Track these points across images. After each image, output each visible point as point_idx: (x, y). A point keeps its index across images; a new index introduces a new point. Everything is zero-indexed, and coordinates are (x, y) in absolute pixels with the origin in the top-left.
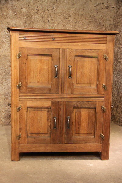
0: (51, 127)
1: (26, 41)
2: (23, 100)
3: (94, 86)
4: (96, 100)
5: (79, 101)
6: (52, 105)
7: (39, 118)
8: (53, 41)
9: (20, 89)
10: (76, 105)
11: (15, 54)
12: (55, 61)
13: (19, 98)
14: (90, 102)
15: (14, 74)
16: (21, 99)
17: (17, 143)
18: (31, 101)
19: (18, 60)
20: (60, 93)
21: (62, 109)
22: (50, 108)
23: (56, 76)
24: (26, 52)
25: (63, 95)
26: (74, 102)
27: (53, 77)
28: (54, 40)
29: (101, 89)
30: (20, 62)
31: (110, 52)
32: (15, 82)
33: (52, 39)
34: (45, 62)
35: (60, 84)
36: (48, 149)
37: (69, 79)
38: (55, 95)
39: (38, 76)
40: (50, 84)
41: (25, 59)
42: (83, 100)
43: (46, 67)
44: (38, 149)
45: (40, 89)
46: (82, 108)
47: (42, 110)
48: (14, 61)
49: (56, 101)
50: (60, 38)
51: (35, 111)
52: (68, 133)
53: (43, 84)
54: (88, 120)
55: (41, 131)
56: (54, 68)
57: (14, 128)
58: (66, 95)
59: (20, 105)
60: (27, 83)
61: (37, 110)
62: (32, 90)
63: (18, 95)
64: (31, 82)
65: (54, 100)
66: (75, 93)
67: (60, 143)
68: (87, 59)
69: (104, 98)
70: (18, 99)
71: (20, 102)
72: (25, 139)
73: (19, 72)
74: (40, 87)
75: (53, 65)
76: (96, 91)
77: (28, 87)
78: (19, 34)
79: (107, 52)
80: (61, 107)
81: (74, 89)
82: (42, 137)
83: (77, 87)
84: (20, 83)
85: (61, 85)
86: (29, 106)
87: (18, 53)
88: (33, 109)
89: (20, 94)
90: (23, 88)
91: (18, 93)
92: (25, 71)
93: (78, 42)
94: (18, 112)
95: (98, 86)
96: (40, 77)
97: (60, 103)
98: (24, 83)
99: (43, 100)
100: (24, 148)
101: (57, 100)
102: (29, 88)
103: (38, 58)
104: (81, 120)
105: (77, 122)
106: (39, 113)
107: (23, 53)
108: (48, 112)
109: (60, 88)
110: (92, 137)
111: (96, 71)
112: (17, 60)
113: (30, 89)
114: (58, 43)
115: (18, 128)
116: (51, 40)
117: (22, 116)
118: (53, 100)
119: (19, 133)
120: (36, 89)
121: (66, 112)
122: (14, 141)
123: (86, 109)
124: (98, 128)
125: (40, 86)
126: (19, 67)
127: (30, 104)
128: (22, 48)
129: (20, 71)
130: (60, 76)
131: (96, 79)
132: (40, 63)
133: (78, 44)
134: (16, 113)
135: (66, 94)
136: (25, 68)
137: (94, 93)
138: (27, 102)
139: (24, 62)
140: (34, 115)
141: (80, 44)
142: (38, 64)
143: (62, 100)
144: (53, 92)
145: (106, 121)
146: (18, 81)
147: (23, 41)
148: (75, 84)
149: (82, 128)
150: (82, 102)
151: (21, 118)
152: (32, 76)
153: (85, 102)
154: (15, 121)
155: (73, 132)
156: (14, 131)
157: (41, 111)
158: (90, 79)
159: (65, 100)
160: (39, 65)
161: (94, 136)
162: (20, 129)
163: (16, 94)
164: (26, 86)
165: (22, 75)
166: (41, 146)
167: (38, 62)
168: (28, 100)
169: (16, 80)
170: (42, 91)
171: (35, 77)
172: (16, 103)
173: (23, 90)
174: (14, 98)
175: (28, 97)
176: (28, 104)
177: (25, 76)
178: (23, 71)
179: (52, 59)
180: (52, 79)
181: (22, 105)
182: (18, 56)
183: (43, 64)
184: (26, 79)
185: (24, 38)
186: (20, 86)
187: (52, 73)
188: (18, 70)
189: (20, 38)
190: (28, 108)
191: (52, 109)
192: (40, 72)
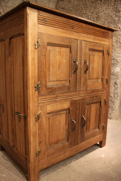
0: (69, 131)
1: (45, 25)
2: (43, 104)
3: (100, 81)
4: (101, 94)
5: (91, 97)
6: (70, 106)
7: (58, 124)
8: (72, 30)
9: (38, 91)
10: (89, 101)
11: (33, 42)
12: (73, 53)
14: (98, 97)
15: (32, 71)
16: (41, 105)
17: (37, 161)
18: (51, 105)
19: (36, 50)
20: (77, 91)
21: (78, 108)
23: (75, 72)
24: (46, 41)
26: (87, 99)
27: (72, 73)
29: (105, 83)
30: (39, 53)
32: (33, 82)
33: (71, 27)
34: (64, 55)
35: (77, 80)
36: (66, 155)
37: (84, 75)
38: (73, 93)
39: (58, 72)
40: (69, 81)
41: (44, 50)
42: (93, 96)
43: (65, 61)
44: (58, 158)
45: (60, 88)
46: (92, 103)
47: (60, 114)
48: (32, 51)
50: (78, 28)
51: (54, 116)
52: (82, 133)
53: (62, 82)
54: (96, 115)
55: (61, 138)
56: (73, 62)
57: (33, 143)
58: (81, 92)
59: (39, 112)
60: (46, 81)
61: (56, 115)
62: (52, 91)
63: (36, 99)
64: (50, 81)
65: (72, 99)
66: (88, 89)
67: (76, 145)
68: (96, 54)
69: (106, 92)
70: (36, 104)
71: (39, 108)
72: (45, 153)
73: (38, 67)
74: (60, 86)
75: (71, 57)
76: (102, 86)
77: (48, 87)
80: (78, 106)
81: (88, 84)
82: (60, 145)
83: (89, 82)
84: (39, 82)
85: (78, 82)
86: (49, 112)
87: (36, 40)
88: (52, 114)
89: (39, 98)
90: (42, 88)
91: (37, 97)
92: (44, 66)
93: (91, 34)
94: (37, 123)
95: (103, 80)
96: (59, 73)
97: (77, 102)
98: (44, 83)
99: (63, 101)
100: (44, 164)
101: (74, 99)
102: (49, 88)
103: (57, 49)
104: (91, 115)
105: (88, 119)
106: (58, 117)
107: (42, 41)
108: (66, 114)
109: (77, 85)
110: (97, 130)
111: (101, 65)
112: (35, 51)
113: (50, 90)
114: (76, 32)
115: (37, 142)
116: (70, 29)
117: (41, 126)
118: (71, 100)
119: (39, 148)
120: (55, 89)
121: (81, 111)
122: (33, 159)
123: (94, 104)
124: (101, 121)
125: (59, 84)
126: (38, 60)
127: (50, 108)
128: (41, 35)
131: (101, 73)
134: (35, 124)
135: (82, 91)
136: (44, 62)
137: (100, 88)
138: (47, 107)
139: (44, 53)
140: (54, 122)
141: (92, 37)
143: (79, 98)
144: (71, 90)
145: (106, 113)
146: (37, 80)
147: (42, 24)
148: (88, 79)
149: (91, 123)
150: (93, 98)
151: (41, 129)
152: (51, 72)
153: (95, 98)
154: (33, 135)
155: (85, 129)
156: (33, 147)
157: (60, 115)
158: (98, 73)
159: (81, 98)
160: (58, 57)
161: (99, 129)
162: (40, 142)
163: (35, 98)
164: (46, 86)
165: (41, 70)
166: (60, 155)
167: (57, 55)
168: (48, 104)
169: (34, 78)
170: (62, 90)
171: (54, 73)
172: (35, 110)
173: (42, 91)
174: (32, 104)
175: (47, 100)
176: (48, 109)
177: (44, 73)
178: (42, 66)
179: (70, 51)
180: (70, 75)
181: (42, 112)
182: (37, 45)
183: (62, 57)
184: (45, 77)
185: (43, 20)
186: (40, 86)
187: (71, 68)
188: (37, 64)
189: (39, 21)
190: (47, 114)
191: (70, 110)
192: (59, 67)
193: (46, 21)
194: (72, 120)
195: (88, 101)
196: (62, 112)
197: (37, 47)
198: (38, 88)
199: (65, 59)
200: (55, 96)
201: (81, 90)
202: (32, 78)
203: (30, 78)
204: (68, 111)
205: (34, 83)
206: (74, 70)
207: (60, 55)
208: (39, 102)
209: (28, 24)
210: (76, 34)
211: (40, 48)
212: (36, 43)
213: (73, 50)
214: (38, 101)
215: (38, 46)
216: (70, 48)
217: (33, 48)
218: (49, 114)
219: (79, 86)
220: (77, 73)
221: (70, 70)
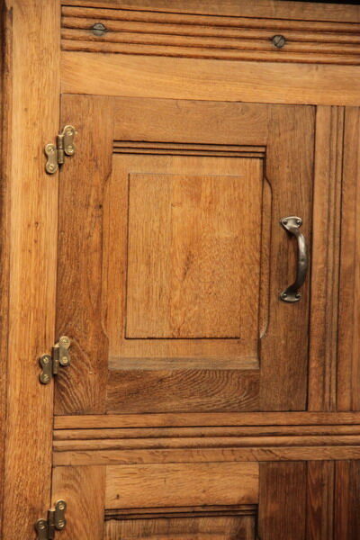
1: (104, 52)
2: (80, 459)
6: (262, 494)
8: (276, 56)
9: (58, 387)
11: (36, 142)
12: (285, 186)
13: (55, 449)
15: (25, 282)
16: (67, 458)
18: (132, 468)
19: (51, 182)
20: (315, 403)
22: (254, 510)
23: (293, 290)
24: (106, 128)
25: (334, 418)
27: (274, 299)
28: (279, 49)
30: (67, 192)
32: (31, 335)
33: (271, 39)
34: (224, 198)
35: (315, 342)
38: (282, 418)
39: (178, 293)
40: (253, 345)
41: (98, 178)
43: (224, 233)
45: (194, 380)
47: (194, 531)
48: (26, 187)
49: (289, 461)
50: (321, 37)
53: (208, 344)
56: (279, 237)
58: (348, 418)
59: (57, 499)
60: (102, 339)
63: (44, 425)
64: (130, 336)
65: (279, 452)
70: (43, 453)
71: (57, 477)
73: (59, 264)
74: (190, 366)
75: (269, 212)
77: (113, 367)
78: (59, 2)
84: (64, 339)
85: (322, 353)
86: (117, 504)
87: (51, 130)
88: (141, 523)
89: (63, 421)
91: (49, 414)
92: (96, 256)
96: (189, 297)
97: (313, 478)
98: (90, 344)
99: (210, 455)
101: (293, 454)
102: (119, 376)
103: (178, 166)
107: (86, 132)
109: (313, 372)
112: (42, 185)
113: (126, 386)
114: (306, 67)
116: (264, 50)
118: (270, 457)
120: (161, 380)
125: (187, 356)
126: (60, 231)
127: (123, 485)
128: (78, 102)
129: (64, 258)
130: (315, 293)
132: (187, 205)
136: (95, 238)
138: (103, 478)
139: (93, 193)
142: (176, 210)
143: (330, 452)
144: (270, 395)
146: (51, 328)
147: (87, 50)
152: (136, 292)
159: (347, 453)
160: (182, 213)
164: (102, 364)
165: (76, 283)
167: (176, 197)
168: (112, 462)
169: (36, 320)
170: (204, 394)
171: (155, 297)
172: (33, 484)
173: (81, 388)
174: (18, 452)
175: (108, 438)
176: (111, 491)
177: (93, 295)
178: (82, 258)
179: (265, 177)
180: (264, 311)
181: (74, 501)
182: (51, 153)
183: (208, 210)
184: (99, 314)
185: (91, 28)
186: (65, 360)
187: (266, 271)
188: (53, 250)
189: (68, 32)
190: (107, 518)
191: (262, 516)
192: (189, 261)
193: (106, 30)
196: (203, 523)
197: (52, 166)
198: (55, 373)
199: (230, 220)
200: (156, 420)
201: (346, 402)
202: (24, 319)
203: (15, 315)
204: (248, 522)
205: (32, 342)
206: (291, 283)
207: (196, 198)
208: (56, 443)
209: (7, 57)
210: (307, 78)
211: (68, 173)
212: (50, 146)
213: (283, 172)
214: (55, 438)
215: (60, 156)
216: (264, 159)
217: (33, 171)
218: (115, 518)
219: (330, 379)
220: (314, 302)
221: (265, 278)
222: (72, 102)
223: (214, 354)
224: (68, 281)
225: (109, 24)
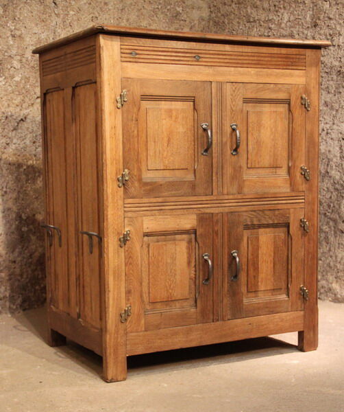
0: (197, 281)
1: (136, 62)
2: (134, 215)
3: (283, 172)
4: (289, 206)
5: (255, 211)
6: (198, 225)
7: (169, 261)
8: (197, 63)
9: (125, 188)
10: (248, 219)
11: (113, 96)
12: (202, 112)
13: (125, 211)
14: (277, 212)
15: (111, 150)
16: (130, 214)
17: (121, 332)
18: (152, 218)
19: (119, 111)
20: (215, 192)
21: (220, 234)
22: (195, 232)
23: (206, 151)
24: (138, 91)
25: (221, 197)
26: (244, 214)
27: (200, 154)
28: (198, 61)
29: (299, 178)
30: (125, 115)
31: (312, 90)
32: (114, 169)
33: (195, 57)
34: (180, 116)
35: (214, 170)
36: (191, 337)
37: (233, 157)
38: (204, 198)
39: (165, 153)
40: (192, 172)
41: (135, 110)
42: (262, 208)
43: (181, 130)
44: (170, 341)
45: (172, 185)
46: (260, 226)
47: (174, 240)
48: (110, 114)
49: (207, 213)
50: (212, 56)
51: (160, 243)
52: (234, 294)
53: (177, 172)
54: (274, 257)
55: (177, 294)
56: (201, 131)
57: (114, 291)
58: (226, 197)
59: (127, 229)
60: (140, 170)
61: (165, 241)
62: (152, 189)
63: (121, 203)
64: (149, 169)
65: (203, 210)
66: (246, 190)
67: (218, 320)
68: (267, 108)
69: (303, 201)
70: (121, 213)
71: (126, 221)
72: (139, 320)
73: (123, 141)
74: (171, 179)
75: (196, 121)
76: (288, 185)
77: (144, 181)
78: (119, 43)
79: (307, 91)
80: (218, 228)
81: (244, 181)
82: (176, 309)
83: (250, 176)
84: (126, 170)
85: (217, 174)
86: (147, 231)
87: (119, 92)
88: (156, 237)
89: (127, 201)
90: (133, 183)
91: (122, 198)
92: (136, 139)
93: (249, 65)
94: (122, 250)
95: (292, 171)
96: (169, 154)
97: (215, 219)
98: (135, 172)
99: (179, 212)
100: (138, 344)
101: (208, 211)
102: (146, 184)
103: (164, 105)
104: (260, 256)
105: (250, 263)
106: (170, 247)
107: (131, 92)
108: (190, 242)
109: (214, 181)
110: (284, 297)
111: (286, 135)
112: (116, 113)
113: (148, 187)
114: (207, 67)
115: (123, 290)
116: (192, 61)
117: (130, 257)
118: (199, 212)
119: (126, 304)
120: (161, 185)
121: (229, 241)
122: (114, 327)
123: (268, 230)
124: (294, 275)
125: (169, 176)
126: (123, 130)
127: (150, 224)
128: (128, 81)
129: (125, 140)
130: (214, 151)
131: (285, 154)
132: (167, 120)
133: (250, 69)
134: (118, 252)
135: (228, 194)
136: (136, 132)
137: (284, 190)
138: (142, 221)
139: (134, 116)
140: (159, 254)
141: (252, 71)
142: (164, 121)
143: (221, 210)
144: (199, 190)
145: (310, 256)
146: (121, 167)
147: (130, 62)
148: (245, 167)
149: (262, 276)
150: (261, 213)
151: (130, 264)
152: (151, 153)
153: (267, 213)
154: (114, 273)
155: (244, 289)
156: (114, 299)
157: (173, 242)
158: (274, 155)
159: (226, 210)
160: (166, 123)
161: (288, 295)
162: (128, 292)
163: (117, 200)
164: (140, 180)
165: (130, 149)
166: (176, 333)
167: (164, 116)
168: (145, 216)
169: (116, 163)
170: (177, 190)
171: (157, 154)
172: (118, 224)
173: (133, 189)
174: (112, 212)
175: (143, 207)
176: (145, 226)
177: (136, 154)
178: (132, 140)
179: (194, 108)
180: (196, 159)
181: (132, 230)
182: (119, 100)
183: (175, 121)
184: (138, 161)
185: (131, 53)
186: (127, 178)
187: (196, 143)
188: (121, 137)
189: (123, 55)
190: (144, 236)
191: (198, 233)
192: (169, 141)
193: (137, 54)
194: (203, 257)
195: (246, 218)
196: (178, 237)
197: (119, 105)
198: (124, 183)
199: (183, 125)
200: (160, 200)
201: (225, 192)
202: (112, 164)
203: (109, 162)
204: (193, 236)
205: (115, 172)
206: (206, 148)
207: (171, 117)
208: (125, 209)
209: (102, 65)
210: (208, 71)
211: (126, 106)
212: (118, 98)
213: (201, 106)
214: (125, 207)
215: (122, 102)
216: (194, 102)
217: (113, 107)
218: (147, 236)
219: (220, 183)
220: (214, 155)
221: (196, 146)
222: (126, 81)
223: (179, 175)
224: (127, 149)
225: (137, 52)
